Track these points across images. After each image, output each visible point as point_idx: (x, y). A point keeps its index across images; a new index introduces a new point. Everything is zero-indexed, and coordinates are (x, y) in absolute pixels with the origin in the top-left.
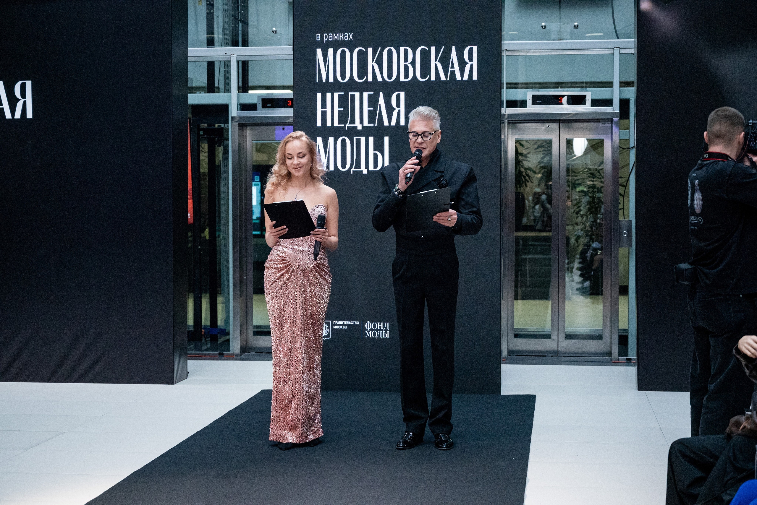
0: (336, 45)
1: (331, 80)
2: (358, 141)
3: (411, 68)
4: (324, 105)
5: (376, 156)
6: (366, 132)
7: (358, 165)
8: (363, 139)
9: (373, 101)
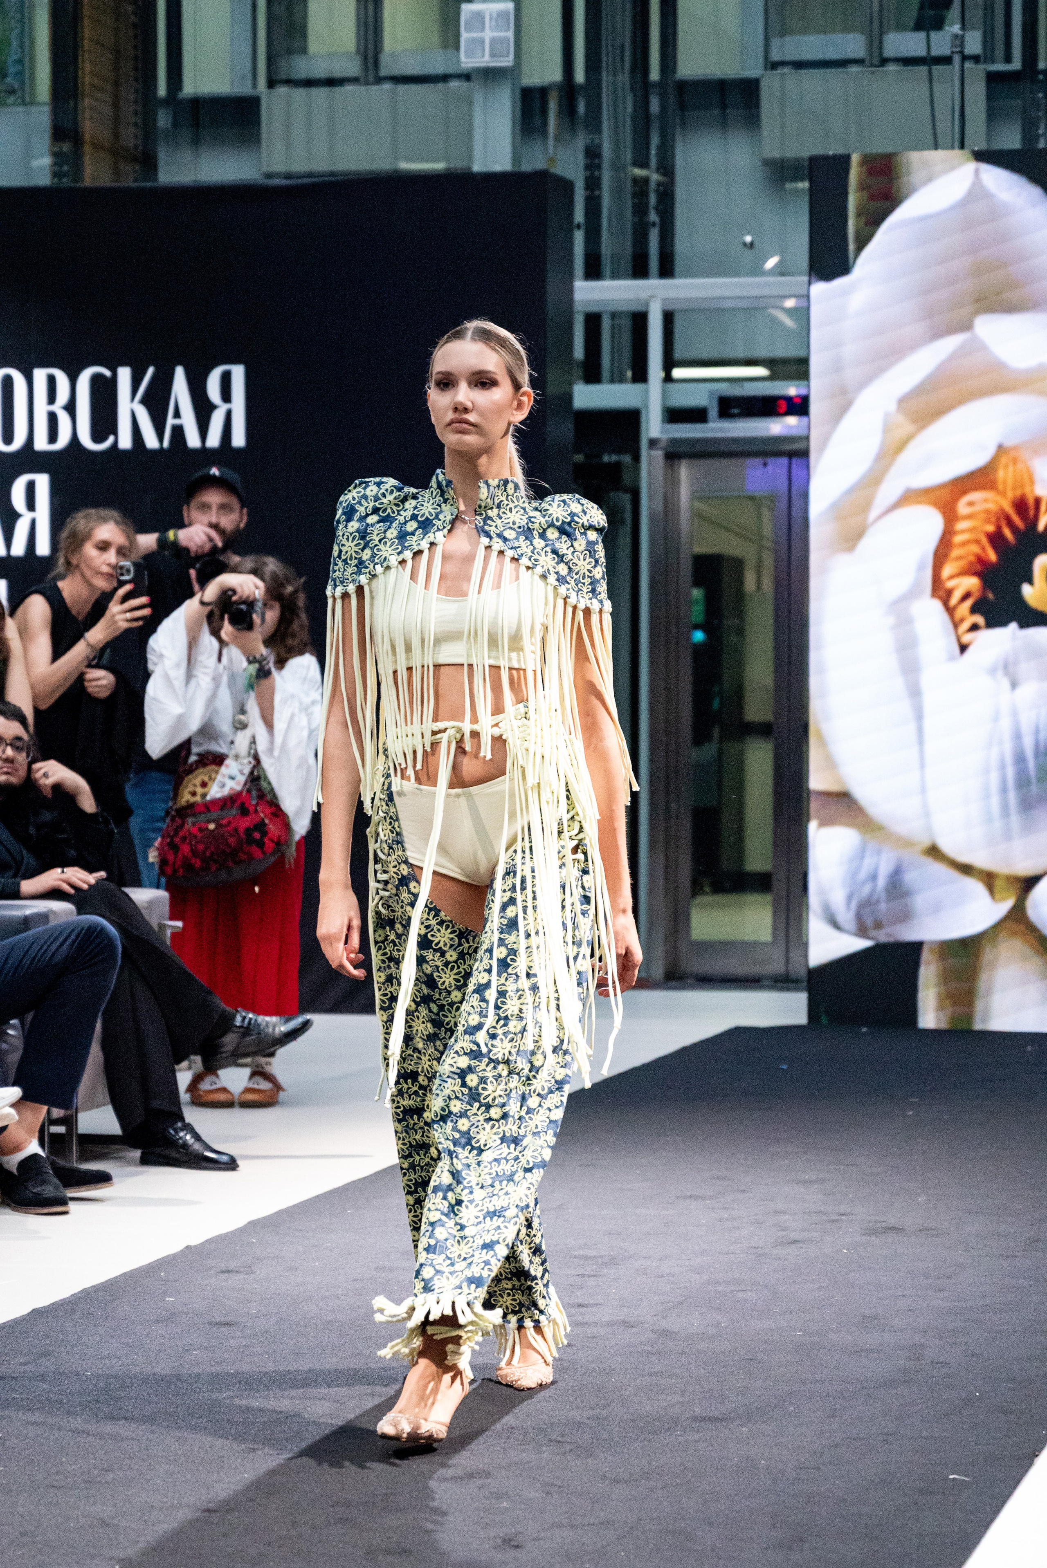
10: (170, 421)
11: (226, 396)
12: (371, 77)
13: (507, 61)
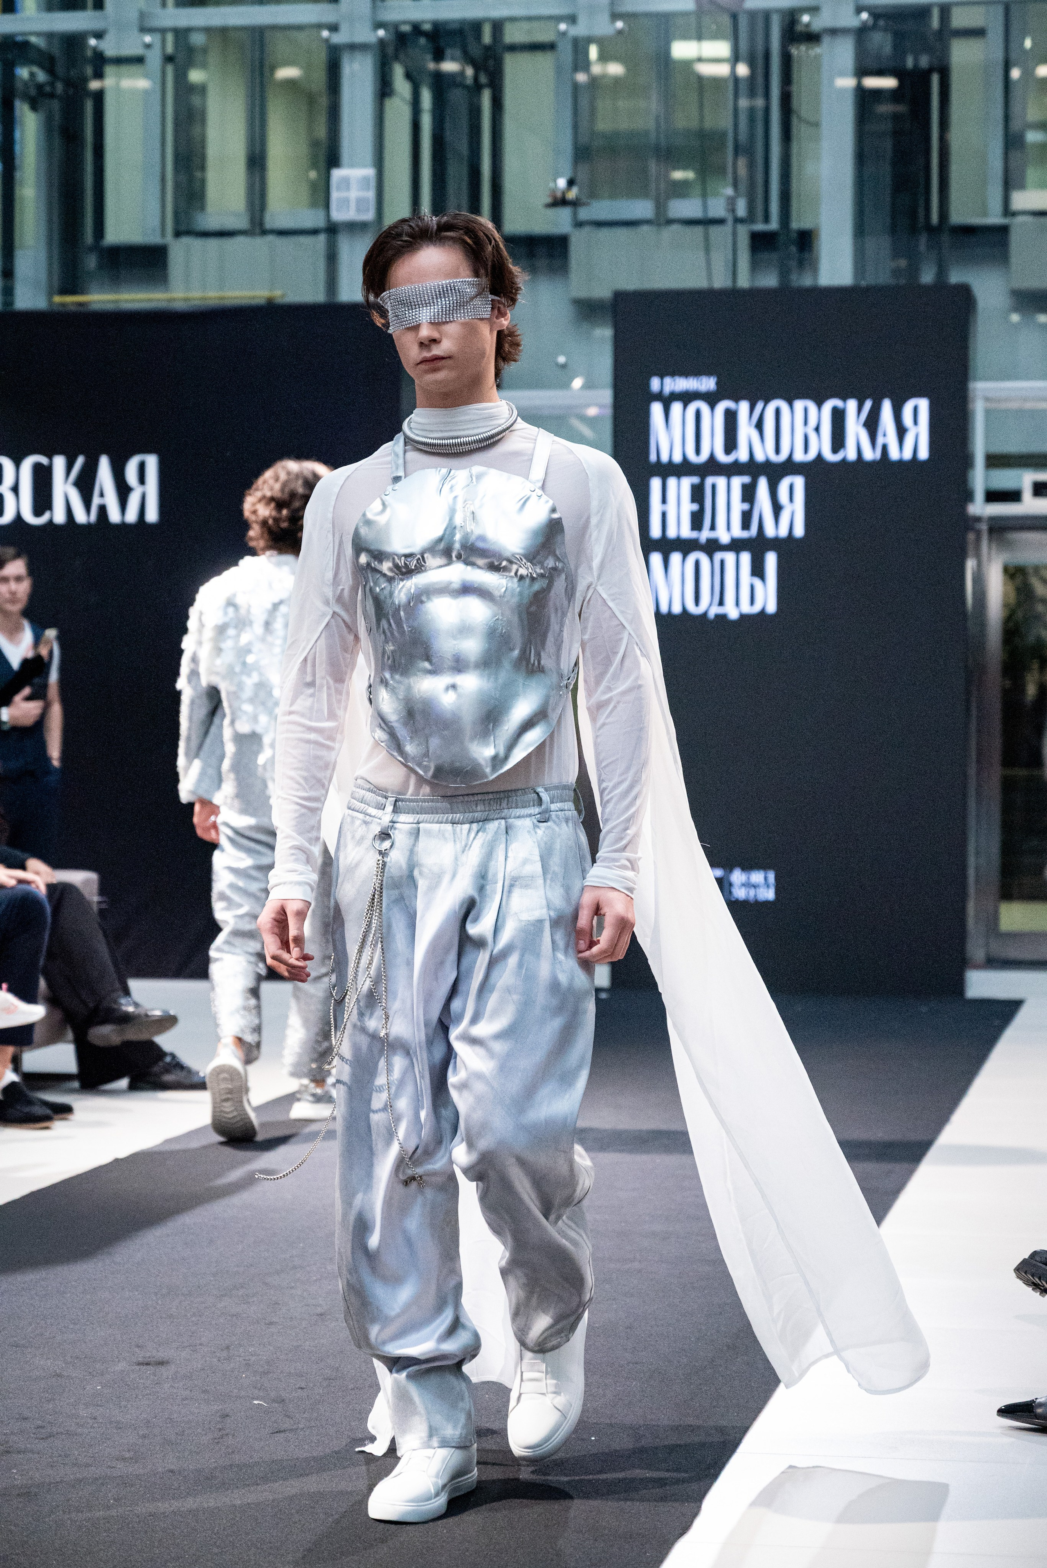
0: (687, 398)
1: (677, 458)
2: (722, 562)
3: (813, 436)
4: (664, 501)
5: (752, 588)
6: (736, 546)
7: (721, 603)
8: (729, 557)
9: (749, 494)
10: (96, 501)
11: (142, 480)
12: (257, 230)
13: (369, 216)
